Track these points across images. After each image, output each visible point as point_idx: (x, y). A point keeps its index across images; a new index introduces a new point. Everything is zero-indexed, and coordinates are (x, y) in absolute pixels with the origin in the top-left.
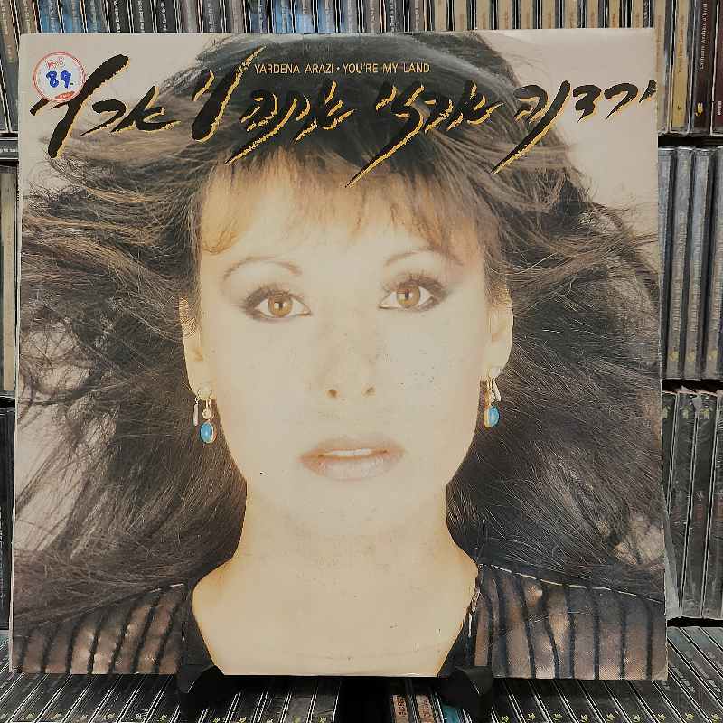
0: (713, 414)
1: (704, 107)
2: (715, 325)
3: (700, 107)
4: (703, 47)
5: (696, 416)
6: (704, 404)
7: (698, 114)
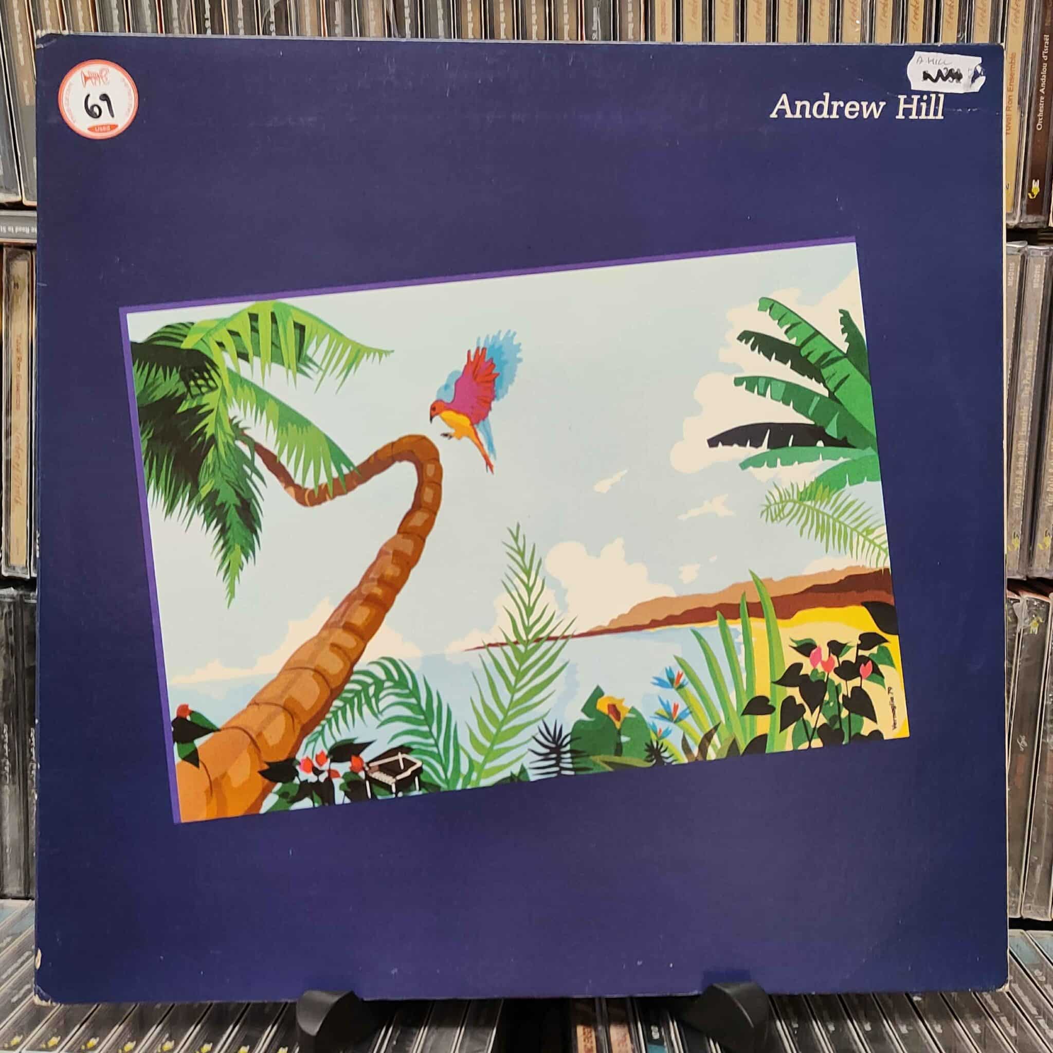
0: (1043, 626)
1: (1041, 186)
2: (1049, 501)
3: (1036, 186)
4: (1042, 98)
5: (1018, 630)
6: (1029, 612)
7: (1033, 195)
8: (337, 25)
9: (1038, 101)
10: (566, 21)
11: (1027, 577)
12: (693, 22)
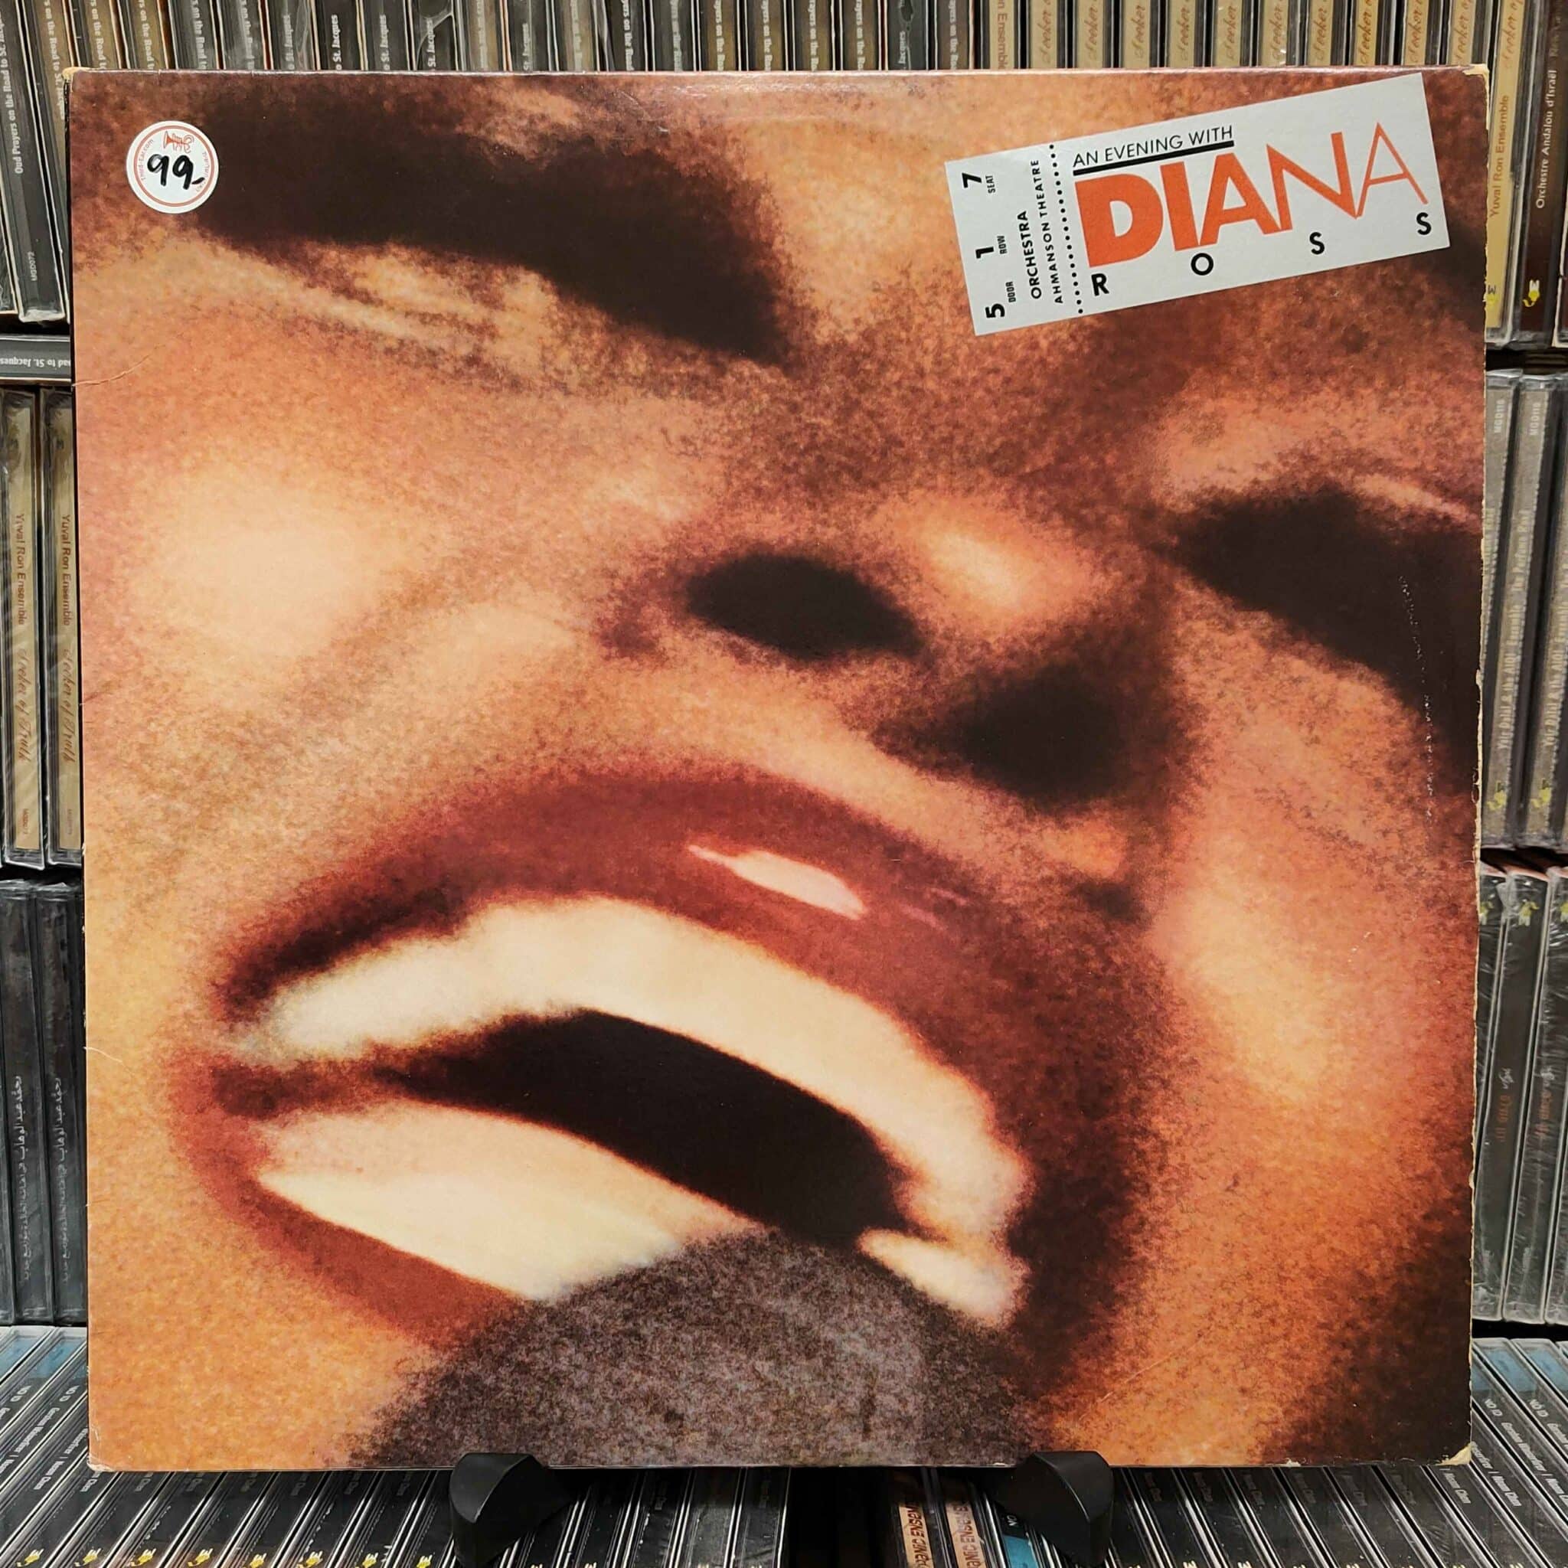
0: (1537, 916)
1: (1542, 289)
2: (1548, 738)
3: (1534, 288)
4: (1545, 162)
5: (1503, 920)
6: (1520, 895)
7: (1530, 302)
8: (526, 58)
9: (1538, 165)
10: (860, 51)
11: (1516, 846)
12: (1045, 53)
